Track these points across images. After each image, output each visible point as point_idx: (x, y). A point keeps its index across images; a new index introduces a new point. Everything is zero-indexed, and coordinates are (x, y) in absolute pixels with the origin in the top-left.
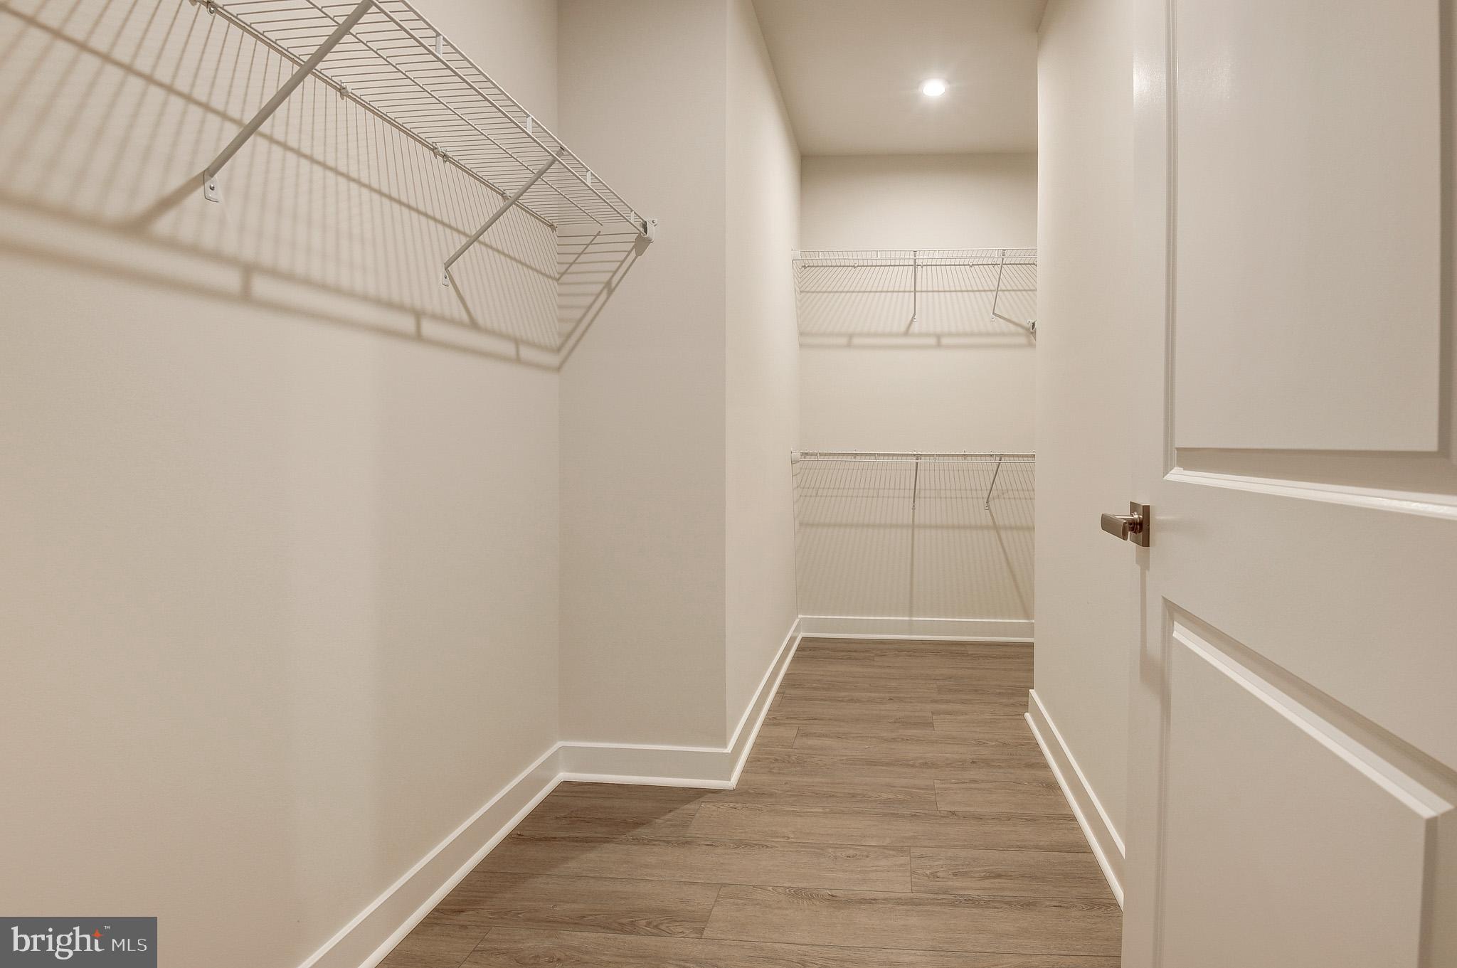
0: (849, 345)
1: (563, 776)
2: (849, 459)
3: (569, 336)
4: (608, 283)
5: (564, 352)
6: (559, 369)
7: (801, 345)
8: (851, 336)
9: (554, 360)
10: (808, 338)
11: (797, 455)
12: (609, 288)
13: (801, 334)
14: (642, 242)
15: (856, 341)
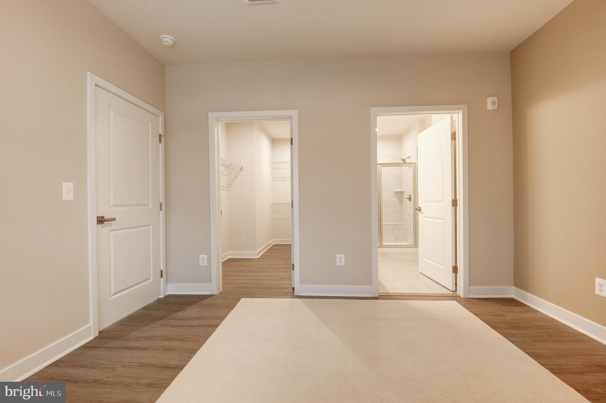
0: (283, 180)
1: (230, 257)
2: (284, 204)
3: (229, 185)
4: (236, 176)
5: (229, 188)
6: (228, 190)
7: (273, 180)
8: (284, 178)
9: (227, 189)
10: (274, 178)
11: (271, 204)
12: (236, 177)
13: (273, 178)
14: (242, 169)
15: (285, 179)
